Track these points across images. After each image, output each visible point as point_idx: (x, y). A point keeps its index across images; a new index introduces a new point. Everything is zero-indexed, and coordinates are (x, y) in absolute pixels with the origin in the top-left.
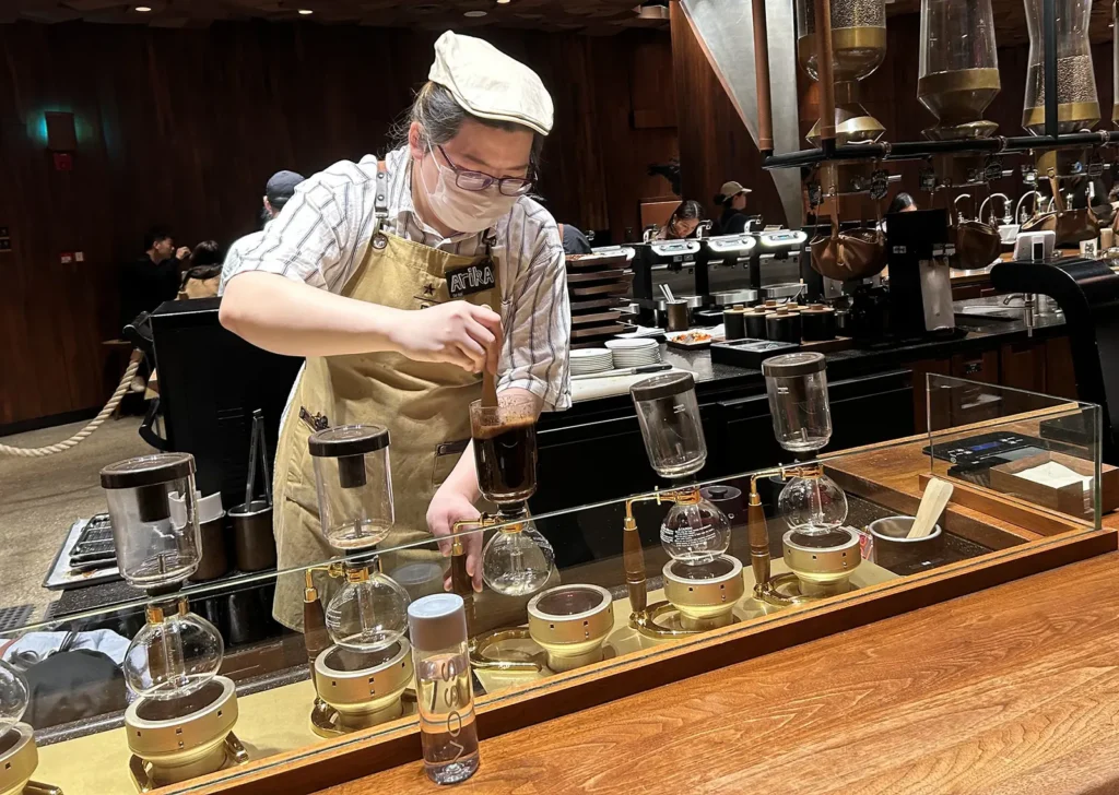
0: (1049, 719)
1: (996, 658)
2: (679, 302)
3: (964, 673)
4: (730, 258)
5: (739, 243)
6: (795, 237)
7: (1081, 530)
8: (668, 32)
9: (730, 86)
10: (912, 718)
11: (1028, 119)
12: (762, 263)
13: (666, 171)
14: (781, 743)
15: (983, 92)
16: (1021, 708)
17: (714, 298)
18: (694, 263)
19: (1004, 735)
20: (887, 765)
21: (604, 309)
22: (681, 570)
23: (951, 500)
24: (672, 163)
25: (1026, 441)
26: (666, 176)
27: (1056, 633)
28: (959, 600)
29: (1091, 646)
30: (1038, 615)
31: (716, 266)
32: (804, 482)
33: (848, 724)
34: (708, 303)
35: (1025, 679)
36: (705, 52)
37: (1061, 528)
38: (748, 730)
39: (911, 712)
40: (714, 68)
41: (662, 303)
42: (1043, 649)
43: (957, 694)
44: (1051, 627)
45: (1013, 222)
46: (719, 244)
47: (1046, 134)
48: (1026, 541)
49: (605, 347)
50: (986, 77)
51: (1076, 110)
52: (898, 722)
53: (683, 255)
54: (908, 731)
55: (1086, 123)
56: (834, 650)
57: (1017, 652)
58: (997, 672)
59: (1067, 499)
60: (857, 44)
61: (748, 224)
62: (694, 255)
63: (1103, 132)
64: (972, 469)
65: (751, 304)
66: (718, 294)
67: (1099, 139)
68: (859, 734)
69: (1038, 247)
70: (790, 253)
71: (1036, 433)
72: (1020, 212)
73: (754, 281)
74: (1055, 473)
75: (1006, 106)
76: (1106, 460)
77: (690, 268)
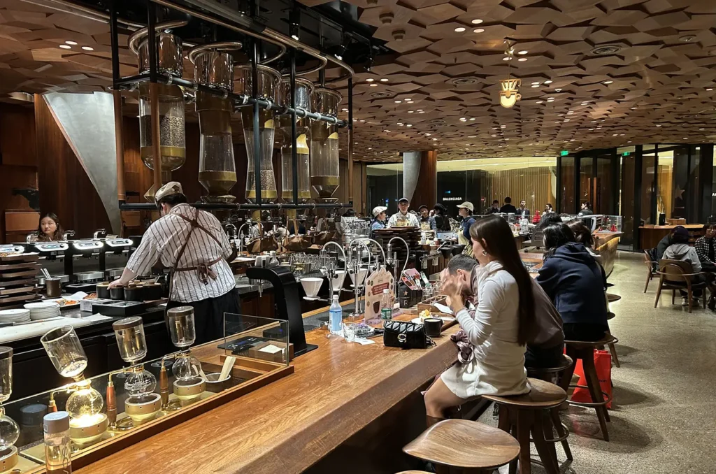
0: (279, 422)
1: (260, 410)
2: (55, 279)
3: (250, 417)
4: (87, 254)
5: (92, 244)
6: (127, 243)
7: (282, 367)
8: (32, 109)
9: (76, 148)
10: (236, 431)
11: (248, 195)
12: (107, 256)
13: (26, 194)
14: (194, 448)
15: (229, 183)
16: (270, 422)
17: (76, 277)
18: (64, 256)
19: (266, 429)
20: (232, 444)
21: (21, 286)
22: (134, 401)
23: (235, 364)
24: (30, 188)
25: (258, 339)
26: (25, 196)
27: (278, 400)
28: (244, 396)
29: (289, 402)
30: (271, 396)
31: (78, 258)
32: (185, 358)
33: (215, 438)
34: (73, 279)
35: (270, 414)
36: (59, 126)
37: (275, 367)
38: (180, 447)
39: (236, 430)
40: (66, 137)
41: (42, 280)
42: (274, 405)
43: (250, 422)
44: (276, 398)
45: (237, 238)
46: (80, 245)
47: (256, 203)
48: (261, 374)
49: (24, 308)
50: (230, 175)
51: (268, 194)
52: (232, 433)
53: (57, 251)
54: (236, 435)
55: (272, 199)
56: (203, 419)
57: (266, 408)
58: (261, 414)
59: (277, 357)
60: (172, 154)
61: (96, 234)
62: (65, 251)
63: (279, 204)
64: (241, 351)
65: (100, 280)
66: (78, 274)
67: (277, 207)
68: (220, 439)
69: (264, 261)
70: (123, 251)
71: (261, 336)
72: (241, 233)
73: (101, 267)
74: (271, 348)
75: (238, 189)
76: (290, 342)
77: (61, 259)
